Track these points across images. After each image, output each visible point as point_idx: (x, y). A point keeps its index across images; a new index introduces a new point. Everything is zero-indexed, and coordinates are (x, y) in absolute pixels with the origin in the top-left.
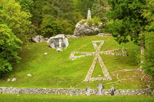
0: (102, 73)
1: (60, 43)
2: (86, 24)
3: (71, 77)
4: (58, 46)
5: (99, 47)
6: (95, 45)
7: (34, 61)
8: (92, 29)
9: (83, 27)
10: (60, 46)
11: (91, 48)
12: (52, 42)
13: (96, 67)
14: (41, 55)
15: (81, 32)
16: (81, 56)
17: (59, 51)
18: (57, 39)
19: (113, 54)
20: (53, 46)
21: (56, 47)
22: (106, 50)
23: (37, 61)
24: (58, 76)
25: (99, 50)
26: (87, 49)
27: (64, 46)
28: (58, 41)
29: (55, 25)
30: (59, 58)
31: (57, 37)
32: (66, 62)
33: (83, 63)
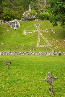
0: (45, 43)
1: (15, 25)
2: (29, 14)
3: (28, 45)
4: (14, 26)
5: (39, 27)
6: (36, 26)
7: (2, 35)
8: (32, 17)
9: (27, 15)
10: (15, 26)
11: (34, 28)
12: (10, 24)
13: (41, 39)
14: (5, 32)
15: (26, 18)
16: (30, 33)
17: (15, 29)
18: (14, 23)
19: (48, 32)
20: (11, 26)
21: (13, 27)
22: (43, 29)
23: (4, 35)
24: (20, 44)
25: (39, 29)
26: (32, 28)
27: (17, 26)
28: (14, 24)
29: (11, 14)
30: (17, 34)
31: (13, 21)
32: (22, 36)
33: (32, 37)
